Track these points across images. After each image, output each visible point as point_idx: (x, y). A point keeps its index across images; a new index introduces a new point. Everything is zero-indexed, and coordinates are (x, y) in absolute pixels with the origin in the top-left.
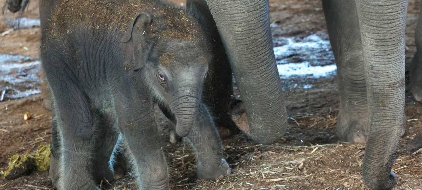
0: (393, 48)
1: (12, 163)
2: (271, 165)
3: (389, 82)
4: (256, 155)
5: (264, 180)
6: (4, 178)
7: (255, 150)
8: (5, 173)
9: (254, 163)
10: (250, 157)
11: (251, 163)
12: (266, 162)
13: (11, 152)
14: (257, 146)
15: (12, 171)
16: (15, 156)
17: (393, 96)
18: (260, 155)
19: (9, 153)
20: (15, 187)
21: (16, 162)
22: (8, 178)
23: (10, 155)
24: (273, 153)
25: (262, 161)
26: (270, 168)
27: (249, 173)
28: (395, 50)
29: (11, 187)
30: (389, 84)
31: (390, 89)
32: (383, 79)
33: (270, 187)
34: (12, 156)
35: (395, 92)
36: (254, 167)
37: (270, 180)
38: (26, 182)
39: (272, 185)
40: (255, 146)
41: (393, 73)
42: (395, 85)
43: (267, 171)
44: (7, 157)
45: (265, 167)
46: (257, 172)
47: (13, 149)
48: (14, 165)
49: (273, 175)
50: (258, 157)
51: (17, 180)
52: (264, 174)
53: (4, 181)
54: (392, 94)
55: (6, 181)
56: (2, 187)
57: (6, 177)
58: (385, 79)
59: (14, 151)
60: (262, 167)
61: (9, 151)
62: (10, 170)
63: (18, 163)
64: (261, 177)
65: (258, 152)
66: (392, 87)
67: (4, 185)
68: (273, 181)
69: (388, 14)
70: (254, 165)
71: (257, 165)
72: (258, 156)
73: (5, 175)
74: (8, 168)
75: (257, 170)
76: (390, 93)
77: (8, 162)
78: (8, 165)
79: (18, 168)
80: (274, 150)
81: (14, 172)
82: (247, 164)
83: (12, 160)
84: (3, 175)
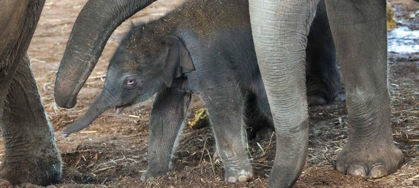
0: (286, 99)
1: (198, 115)
2: (414, 127)
3: (289, 127)
4: (401, 118)
5: (408, 140)
6: (191, 127)
7: (401, 114)
8: (191, 123)
9: (400, 125)
10: (396, 120)
11: (397, 125)
12: (410, 125)
13: (197, 107)
14: (403, 111)
15: (198, 122)
16: (201, 109)
17: (294, 139)
18: (405, 119)
19: (196, 107)
20: (200, 135)
21: (201, 115)
22: (194, 127)
23: (196, 109)
24: (416, 118)
25: (407, 124)
26: (413, 130)
27: (396, 133)
28: (290, 100)
29: (196, 135)
30: (289, 130)
31: (291, 133)
32: (283, 125)
33: (412, 145)
34: (199, 109)
35: (296, 135)
36: (399, 129)
37: (413, 140)
38: (209, 131)
39: (414, 144)
40: (401, 111)
41: (291, 120)
42: (295, 130)
43: (411, 132)
44: (194, 110)
45: (409, 129)
46: (402, 133)
47: (199, 104)
48: (200, 117)
49: (416, 136)
50: (403, 121)
51: (202, 130)
52: (408, 135)
53: (191, 130)
54: (293, 138)
55: (192, 130)
56: (189, 135)
57: (193, 127)
58: (285, 125)
59: (200, 105)
60: (407, 129)
61: (196, 106)
62: (196, 121)
63: (203, 116)
64: (405, 137)
65: (403, 117)
66: (292, 132)
67: (191, 133)
68: (415, 141)
69: (274, 71)
70: (400, 127)
71: (402, 127)
72: (403, 119)
73: (192, 125)
74: (195, 119)
75: (402, 131)
76: (292, 136)
77: (194, 115)
78: (194, 117)
79: (202, 119)
80: (417, 116)
81: (199, 123)
82: (394, 126)
83: (198, 113)
84: (190, 125)
